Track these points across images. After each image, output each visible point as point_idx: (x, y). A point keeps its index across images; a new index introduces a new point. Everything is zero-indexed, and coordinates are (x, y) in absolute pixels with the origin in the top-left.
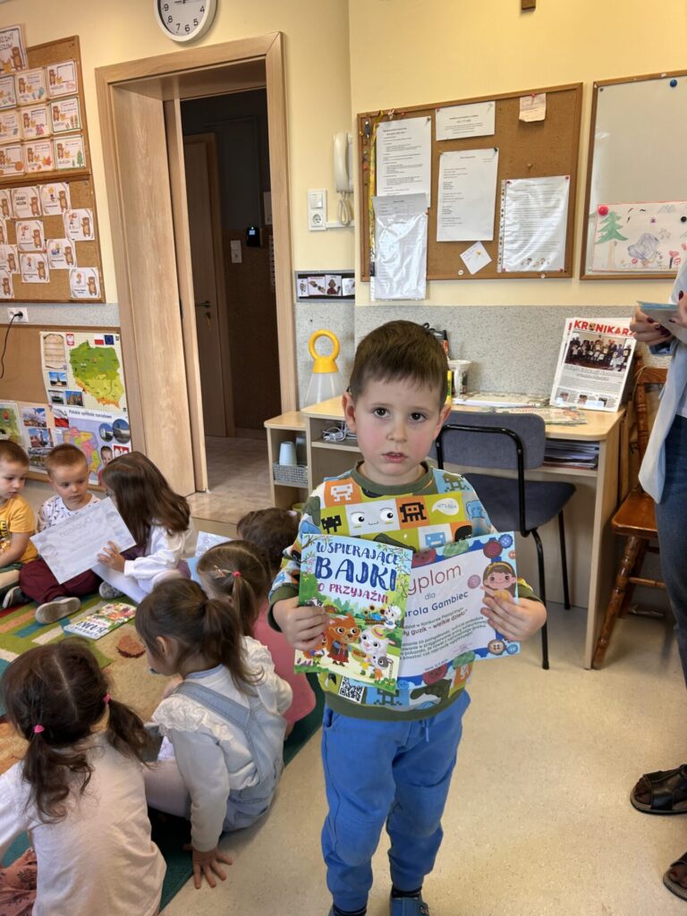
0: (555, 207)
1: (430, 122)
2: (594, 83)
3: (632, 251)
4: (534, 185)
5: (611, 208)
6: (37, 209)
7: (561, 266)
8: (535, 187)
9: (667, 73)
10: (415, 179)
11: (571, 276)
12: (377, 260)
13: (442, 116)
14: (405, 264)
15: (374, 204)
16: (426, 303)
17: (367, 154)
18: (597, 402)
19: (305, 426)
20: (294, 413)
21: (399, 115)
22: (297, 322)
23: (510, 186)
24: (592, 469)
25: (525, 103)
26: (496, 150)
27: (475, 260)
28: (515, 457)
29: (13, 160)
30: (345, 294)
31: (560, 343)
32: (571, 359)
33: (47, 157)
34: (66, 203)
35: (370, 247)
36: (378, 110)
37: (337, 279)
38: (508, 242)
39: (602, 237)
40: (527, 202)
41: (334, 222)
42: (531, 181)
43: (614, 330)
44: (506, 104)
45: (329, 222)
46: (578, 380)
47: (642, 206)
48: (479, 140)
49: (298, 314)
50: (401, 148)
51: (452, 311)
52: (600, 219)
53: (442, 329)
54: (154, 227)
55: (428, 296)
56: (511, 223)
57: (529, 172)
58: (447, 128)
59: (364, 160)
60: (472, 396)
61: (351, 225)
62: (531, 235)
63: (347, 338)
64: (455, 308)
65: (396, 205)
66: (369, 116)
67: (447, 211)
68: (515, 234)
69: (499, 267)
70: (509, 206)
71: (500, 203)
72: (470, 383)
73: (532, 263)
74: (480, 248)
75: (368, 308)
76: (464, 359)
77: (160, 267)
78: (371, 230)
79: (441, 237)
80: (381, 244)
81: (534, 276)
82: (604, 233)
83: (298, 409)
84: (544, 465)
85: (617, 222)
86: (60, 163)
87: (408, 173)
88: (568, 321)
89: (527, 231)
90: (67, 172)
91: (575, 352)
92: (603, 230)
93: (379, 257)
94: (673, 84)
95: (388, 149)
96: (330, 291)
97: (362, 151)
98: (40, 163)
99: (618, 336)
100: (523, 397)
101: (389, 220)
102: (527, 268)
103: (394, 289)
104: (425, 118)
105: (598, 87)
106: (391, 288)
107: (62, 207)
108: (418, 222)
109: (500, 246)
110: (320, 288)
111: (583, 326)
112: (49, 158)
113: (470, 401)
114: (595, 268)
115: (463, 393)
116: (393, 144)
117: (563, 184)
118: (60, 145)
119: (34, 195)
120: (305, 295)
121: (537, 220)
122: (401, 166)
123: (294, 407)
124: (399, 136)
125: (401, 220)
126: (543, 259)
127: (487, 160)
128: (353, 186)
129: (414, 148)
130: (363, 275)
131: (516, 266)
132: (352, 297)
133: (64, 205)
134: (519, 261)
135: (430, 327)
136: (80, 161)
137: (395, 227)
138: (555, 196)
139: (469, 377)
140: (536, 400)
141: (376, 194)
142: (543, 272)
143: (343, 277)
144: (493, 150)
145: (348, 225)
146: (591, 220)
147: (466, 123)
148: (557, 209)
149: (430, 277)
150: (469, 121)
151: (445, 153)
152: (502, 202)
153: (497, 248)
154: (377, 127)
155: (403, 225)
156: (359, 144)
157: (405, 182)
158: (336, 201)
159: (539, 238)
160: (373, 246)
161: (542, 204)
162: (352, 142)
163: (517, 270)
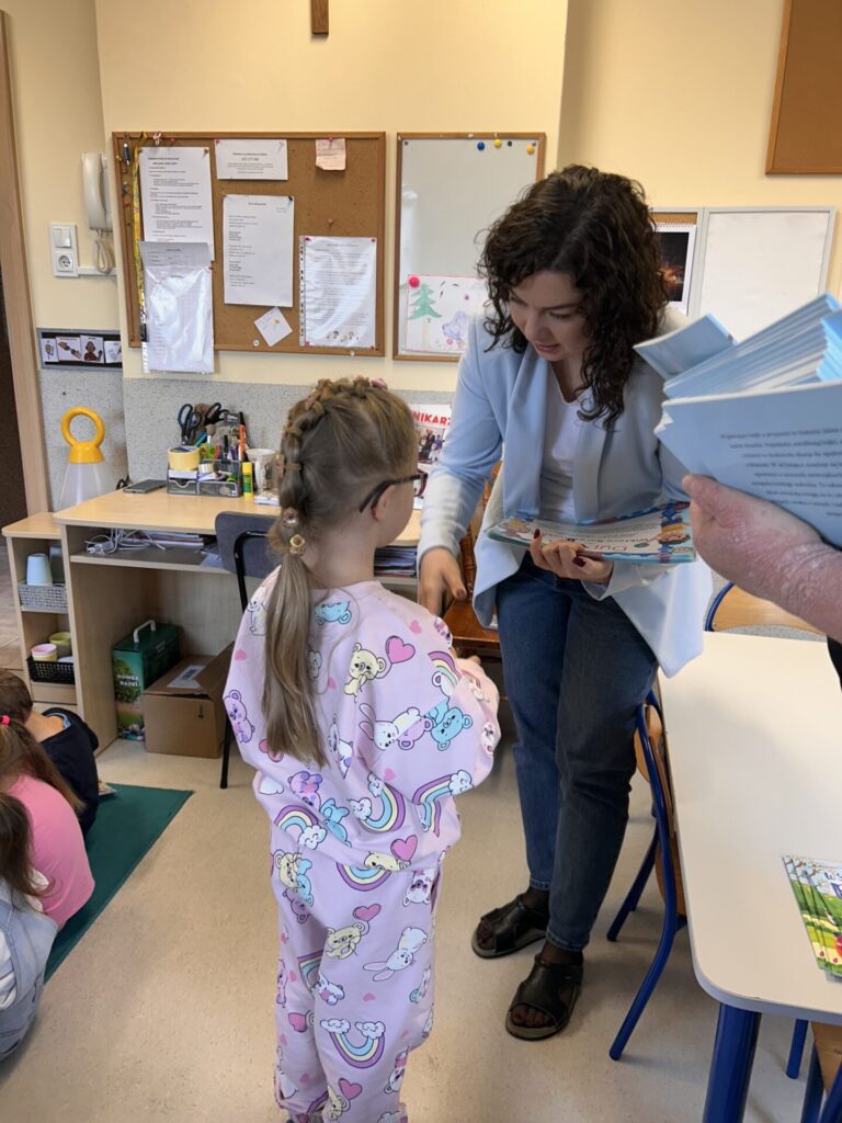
0: (362, 273)
1: (208, 155)
2: (398, 134)
3: (447, 329)
4: (337, 245)
5: (423, 280)
7: (371, 342)
8: (338, 248)
9: (475, 134)
10: (193, 224)
11: (383, 354)
12: (149, 321)
13: (223, 148)
14: (185, 329)
15: (139, 249)
16: (216, 378)
17: (128, 185)
19: (59, 534)
20: (45, 514)
21: (169, 140)
22: (44, 396)
23: (309, 243)
24: (411, 576)
25: (322, 147)
26: (291, 199)
27: (273, 329)
30: (108, 361)
35: (139, 305)
36: (140, 131)
37: (97, 342)
38: (309, 310)
39: (415, 312)
40: (329, 264)
41: (88, 268)
42: (333, 240)
43: (431, 419)
44: (301, 145)
45: (82, 266)
47: (456, 280)
48: (270, 185)
49: (44, 385)
50: (172, 182)
51: (249, 389)
52: (412, 291)
53: (237, 412)
55: (217, 369)
56: (312, 288)
57: (330, 230)
58: (230, 166)
59: (124, 193)
61: (112, 273)
62: (336, 304)
63: (115, 417)
64: (253, 385)
65: (170, 254)
66: (128, 137)
67: (236, 267)
68: (318, 302)
69: (302, 339)
70: (311, 268)
71: (299, 264)
73: (339, 337)
74: (278, 315)
75: (142, 382)
76: (266, 447)
78: (139, 282)
79: (230, 298)
80: (153, 302)
81: (342, 352)
82: (418, 308)
83: (51, 509)
85: (430, 296)
87: (184, 215)
89: (331, 302)
92: (414, 304)
93: (151, 317)
94: (481, 147)
95: (156, 182)
96: (86, 356)
97: (122, 181)
99: (437, 425)
101: (163, 272)
102: (334, 343)
103: (174, 359)
104: (202, 149)
105: (402, 139)
106: (170, 358)
108: (199, 279)
109: (302, 315)
110: (73, 352)
114: (409, 346)
115: (268, 489)
116: (163, 177)
117: (369, 248)
120: (56, 360)
121: (345, 287)
122: (174, 206)
123: (45, 508)
124: (169, 168)
125: (179, 274)
126: (352, 334)
127: (280, 211)
128: (111, 224)
129: (191, 185)
130: (131, 340)
131: (321, 340)
132: (119, 365)
134: (324, 335)
135: (222, 408)
137: (172, 281)
138: (361, 261)
141: (143, 239)
142: (352, 349)
143: (105, 340)
144: (286, 199)
145: (108, 273)
146: (402, 292)
147: (253, 162)
148: (364, 277)
149: (218, 347)
150: (256, 159)
151: (229, 196)
152: (301, 262)
153: (298, 317)
154: (139, 152)
155: (179, 280)
156: (116, 175)
157: (181, 226)
158: (89, 241)
159: (345, 309)
160: (142, 303)
161: (346, 269)
162: (107, 167)
163: (322, 344)
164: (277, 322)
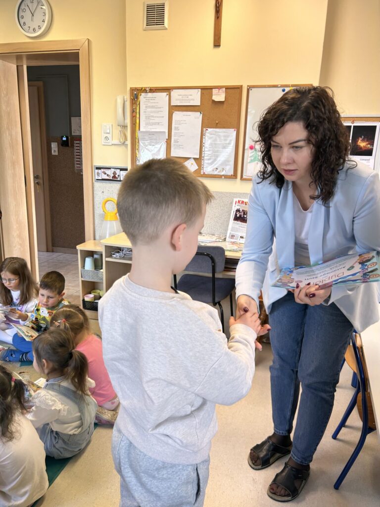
1: (168, 96)
2: (248, 86)
5: (255, 146)
7: (231, 173)
8: (220, 133)
9: (281, 85)
10: (160, 124)
11: (236, 178)
13: (174, 93)
15: (138, 134)
17: (135, 108)
19: (102, 249)
20: (92, 241)
21: (152, 90)
22: (95, 193)
23: (207, 131)
25: (215, 92)
26: (201, 113)
27: (190, 167)
28: (211, 267)
31: (231, 210)
32: (236, 219)
35: (136, 157)
36: (141, 86)
38: (206, 159)
39: (251, 160)
40: (215, 140)
41: (116, 141)
42: (218, 130)
44: (206, 91)
45: (113, 141)
46: (239, 229)
48: (192, 107)
49: (95, 188)
50: (153, 107)
52: (250, 151)
54: (11, 135)
56: (208, 150)
57: (217, 126)
58: (177, 100)
59: (133, 111)
61: (126, 143)
62: (217, 156)
65: (150, 136)
66: (136, 89)
67: (176, 141)
68: (210, 156)
69: (202, 171)
70: (207, 142)
71: (202, 140)
73: (218, 171)
74: (192, 161)
77: (14, 158)
78: (137, 147)
79: (173, 154)
80: (142, 155)
81: (219, 177)
82: (252, 158)
83: (95, 239)
84: (224, 270)
87: (157, 120)
88: (235, 200)
89: (215, 155)
91: (238, 216)
92: (250, 157)
94: (283, 91)
95: (146, 107)
96: (113, 177)
97: (133, 107)
100: (214, 236)
101: (146, 143)
102: (216, 173)
104: (165, 94)
105: (250, 88)
108: (161, 146)
109: (203, 161)
110: (108, 175)
111: (242, 203)
114: (247, 174)
116: (149, 105)
117: (232, 133)
120: (101, 179)
121: (220, 149)
123: (92, 238)
124: (151, 101)
125: (153, 144)
126: (223, 169)
127: (196, 118)
128: (127, 124)
129: (160, 108)
131: (210, 171)
134: (211, 169)
137: (150, 147)
138: (230, 138)
140: (220, 238)
141: (139, 130)
142: (223, 175)
143: (121, 170)
144: (199, 113)
145: (124, 144)
146: (246, 151)
147: (186, 98)
148: (230, 145)
151: (176, 112)
152: (204, 139)
153: (201, 162)
154: (140, 95)
155: (154, 147)
156: (131, 103)
157: (155, 124)
158: (117, 131)
159: (221, 158)
160: (138, 156)
161: (223, 142)
162: (127, 101)
163: (211, 173)
164: (192, 164)
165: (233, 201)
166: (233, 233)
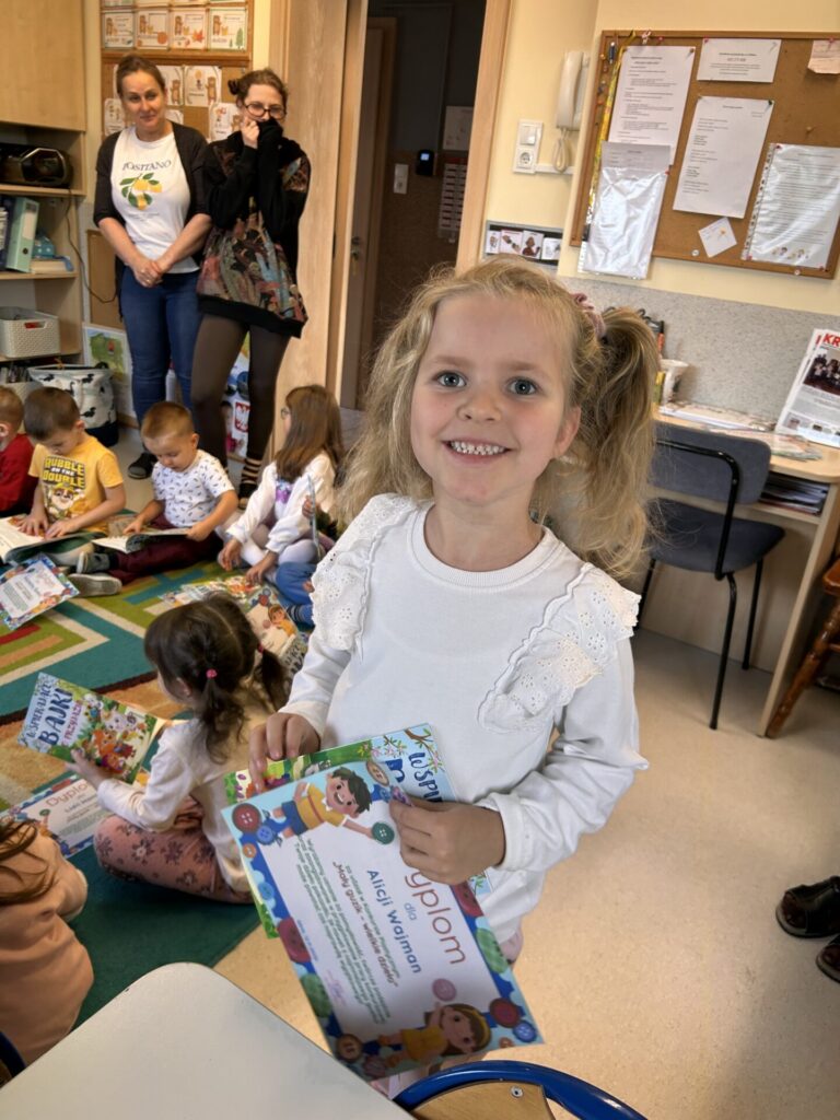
0: (831, 187)
1: (693, 54)
4: (809, 155)
6: (178, 96)
7: (822, 263)
8: (811, 158)
10: (661, 126)
11: (832, 277)
12: (595, 221)
13: (711, 49)
14: (628, 232)
15: (603, 151)
16: (646, 284)
17: (605, 84)
18: (833, 436)
21: (657, 39)
23: (779, 152)
24: (814, 514)
25: (819, 49)
26: (770, 103)
27: (716, 240)
28: (728, 488)
29: (155, 30)
30: (544, 258)
31: (801, 359)
32: (812, 380)
33: (198, 31)
34: (215, 93)
35: (588, 205)
36: (629, 29)
38: (761, 223)
40: (797, 175)
41: (545, 166)
42: (807, 150)
44: (795, 45)
45: (540, 164)
46: (815, 406)
48: (752, 87)
50: (649, 82)
51: (677, 299)
53: (659, 320)
55: (649, 276)
56: (771, 199)
57: (806, 138)
58: (713, 66)
59: (600, 92)
60: (683, 406)
61: (568, 171)
62: (793, 218)
64: (680, 295)
65: (630, 156)
66: (617, 36)
67: (693, 173)
68: (773, 215)
69: (744, 252)
70: (774, 179)
71: (762, 170)
72: (682, 390)
73: (786, 255)
74: (725, 226)
76: (680, 360)
78: (593, 182)
79: (680, 204)
80: (602, 202)
81: (786, 270)
84: (761, 502)
86: (214, 41)
87: (654, 116)
88: (817, 332)
89: (788, 215)
90: (219, 54)
91: (818, 373)
93: (597, 217)
95: (633, 82)
96: (526, 251)
97: (600, 80)
98: (189, 37)
100: (744, 417)
101: (618, 174)
102: (779, 260)
103: (609, 261)
104: (689, 48)
106: (605, 260)
107: (210, 98)
108: (652, 184)
109: (751, 227)
110: (514, 246)
111: (835, 341)
112: (201, 33)
113: (680, 412)
115: (673, 401)
116: (641, 77)
118: (217, 17)
119: (176, 78)
121: (805, 200)
122: (646, 107)
124: (649, 67)
125: (633, 176)
126: (802, 252)
127: (756, 115)
128: (579, 123)
129: (668, 85)
130: (573, 238)
131: (766, 255)
132: (554, 263)
133: (212, 95)
134: (771, 250)
135: (646, 315)
136: (239, 42)
137: (626, 183)
138: (832, 173)
139: (682, 383)
140: (759, 422)
141: (607, 139)
142: (798, 268)
143: (546, 237)
144: (766, 102)
145: (563, 173)
147: (740, 63)
149: (656, 253)
150: (744, 60)
151: (706, 98)
152: (765, 171)
153: (746, 229)
154: (624, 51)
155: (635, 183)
156: (597, 70)
157: (647, 128)
158: (553, 138)
159: (802, 224)
160: (592, 204)
161: (815, 181)
162: (588, 65)
163: (766, 260)
164: (723, 233)
165: (811, 334)
166: (798, 414)
